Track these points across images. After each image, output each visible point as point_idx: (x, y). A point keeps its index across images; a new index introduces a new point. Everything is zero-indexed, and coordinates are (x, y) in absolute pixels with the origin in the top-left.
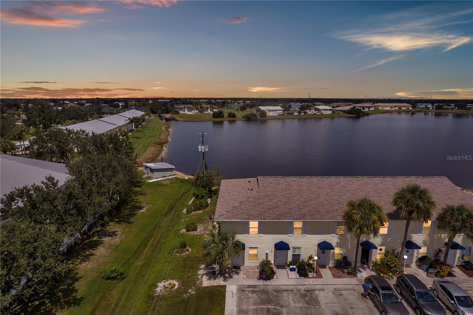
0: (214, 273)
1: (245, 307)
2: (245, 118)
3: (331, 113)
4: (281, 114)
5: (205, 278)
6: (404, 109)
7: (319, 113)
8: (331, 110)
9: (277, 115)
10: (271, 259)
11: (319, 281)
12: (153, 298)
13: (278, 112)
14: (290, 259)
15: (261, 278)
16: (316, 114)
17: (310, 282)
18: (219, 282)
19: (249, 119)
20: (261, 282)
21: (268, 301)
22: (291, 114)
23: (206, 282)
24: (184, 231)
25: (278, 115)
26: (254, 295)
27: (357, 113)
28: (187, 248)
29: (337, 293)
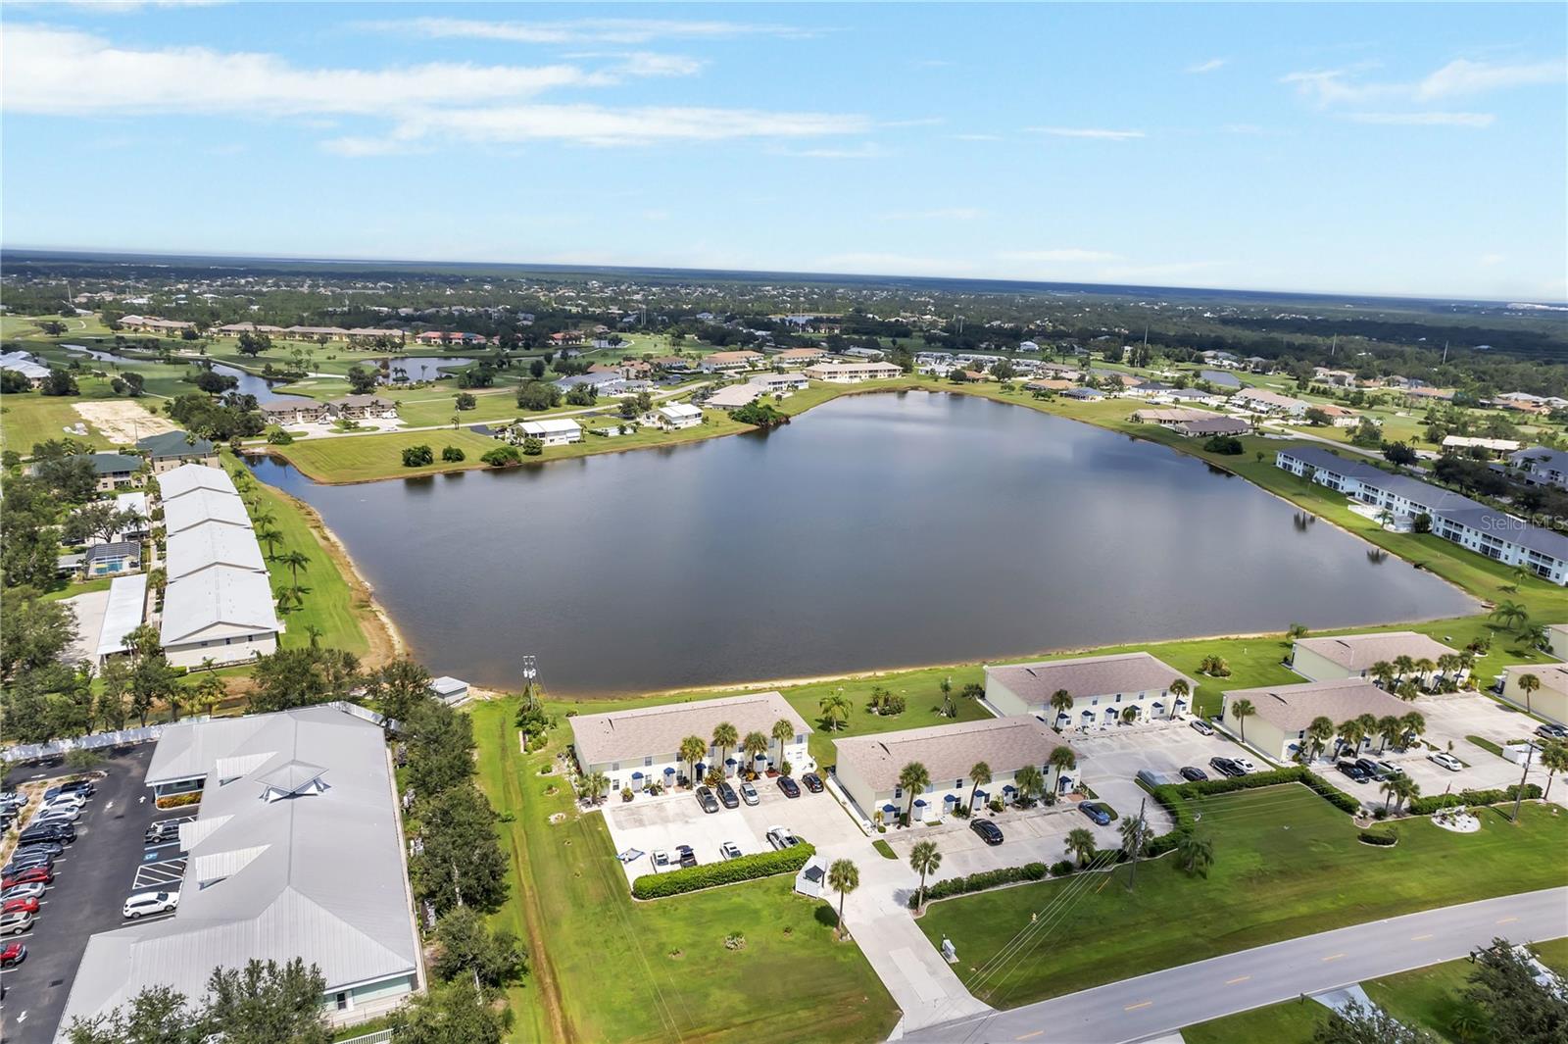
0: (589, 803)
1: (618, 819)
2: (488, 461)
3: (700, 422)
4: (576, 439)
5: (583, 808)
6: (882, 377)
7: (670, 427)
8: (700, 414)
9: (567, 443)
10: (630, 786)
11: (667, 797)
12: (553, 826)
13: (569, 435)
14: (644, 784)
15: (624, 800)
16: (661, 428)
17: (660, 798)
18: (595, 808)
19: (500, 464)
20: (626, 803)
21: (633, 814)
22: (600, 434)
23: (585, 810)
24: (539, 774)
25: (570, 442)
26: (623, 813)
27: (760, 420)
28: (554, 789)
29: (679, 802)
